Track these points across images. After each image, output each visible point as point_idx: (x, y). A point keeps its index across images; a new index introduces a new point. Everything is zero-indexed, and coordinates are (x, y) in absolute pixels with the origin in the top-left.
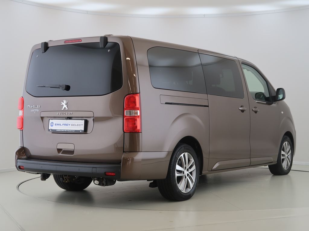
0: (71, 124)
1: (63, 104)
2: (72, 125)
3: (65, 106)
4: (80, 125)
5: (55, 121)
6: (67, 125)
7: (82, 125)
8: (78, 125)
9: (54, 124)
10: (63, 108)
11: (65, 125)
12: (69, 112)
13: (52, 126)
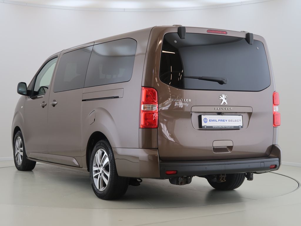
0: (228, 119)
1: (222, 98)
2: (229, 121)
3: (224, 101)
4: (238, 121)
5: (208, 117)
6: (224, 121)
7: (240, 120)
8: (235, 121)
9: (208, 120)
10: (223, 102)
11: (221, 120)
12: (229, 108)
13: (206, 122)
